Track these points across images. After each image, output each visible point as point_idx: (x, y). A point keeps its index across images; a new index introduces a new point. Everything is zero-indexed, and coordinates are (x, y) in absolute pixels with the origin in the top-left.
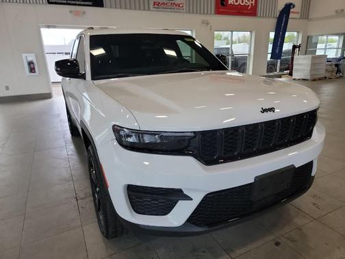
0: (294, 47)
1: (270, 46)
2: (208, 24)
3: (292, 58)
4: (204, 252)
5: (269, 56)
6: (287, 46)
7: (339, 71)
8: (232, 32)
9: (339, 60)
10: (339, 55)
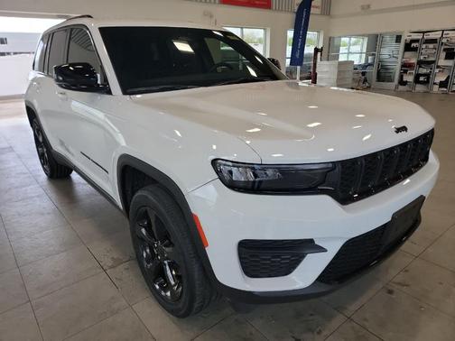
0: (316, 50)
1: (289, 49)
2: (211, 17)
3: (315, 64)
4: (311, 315)
5: (288, 61)
6: (309, 50)
7: (365, 81)
8: (242, 28)
9: (365, 66)
10: (363, 62)
